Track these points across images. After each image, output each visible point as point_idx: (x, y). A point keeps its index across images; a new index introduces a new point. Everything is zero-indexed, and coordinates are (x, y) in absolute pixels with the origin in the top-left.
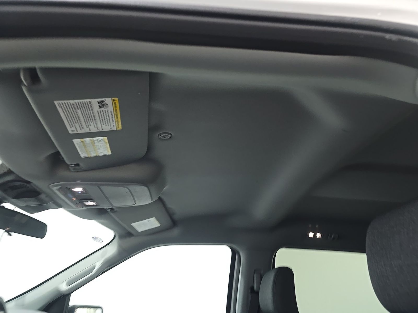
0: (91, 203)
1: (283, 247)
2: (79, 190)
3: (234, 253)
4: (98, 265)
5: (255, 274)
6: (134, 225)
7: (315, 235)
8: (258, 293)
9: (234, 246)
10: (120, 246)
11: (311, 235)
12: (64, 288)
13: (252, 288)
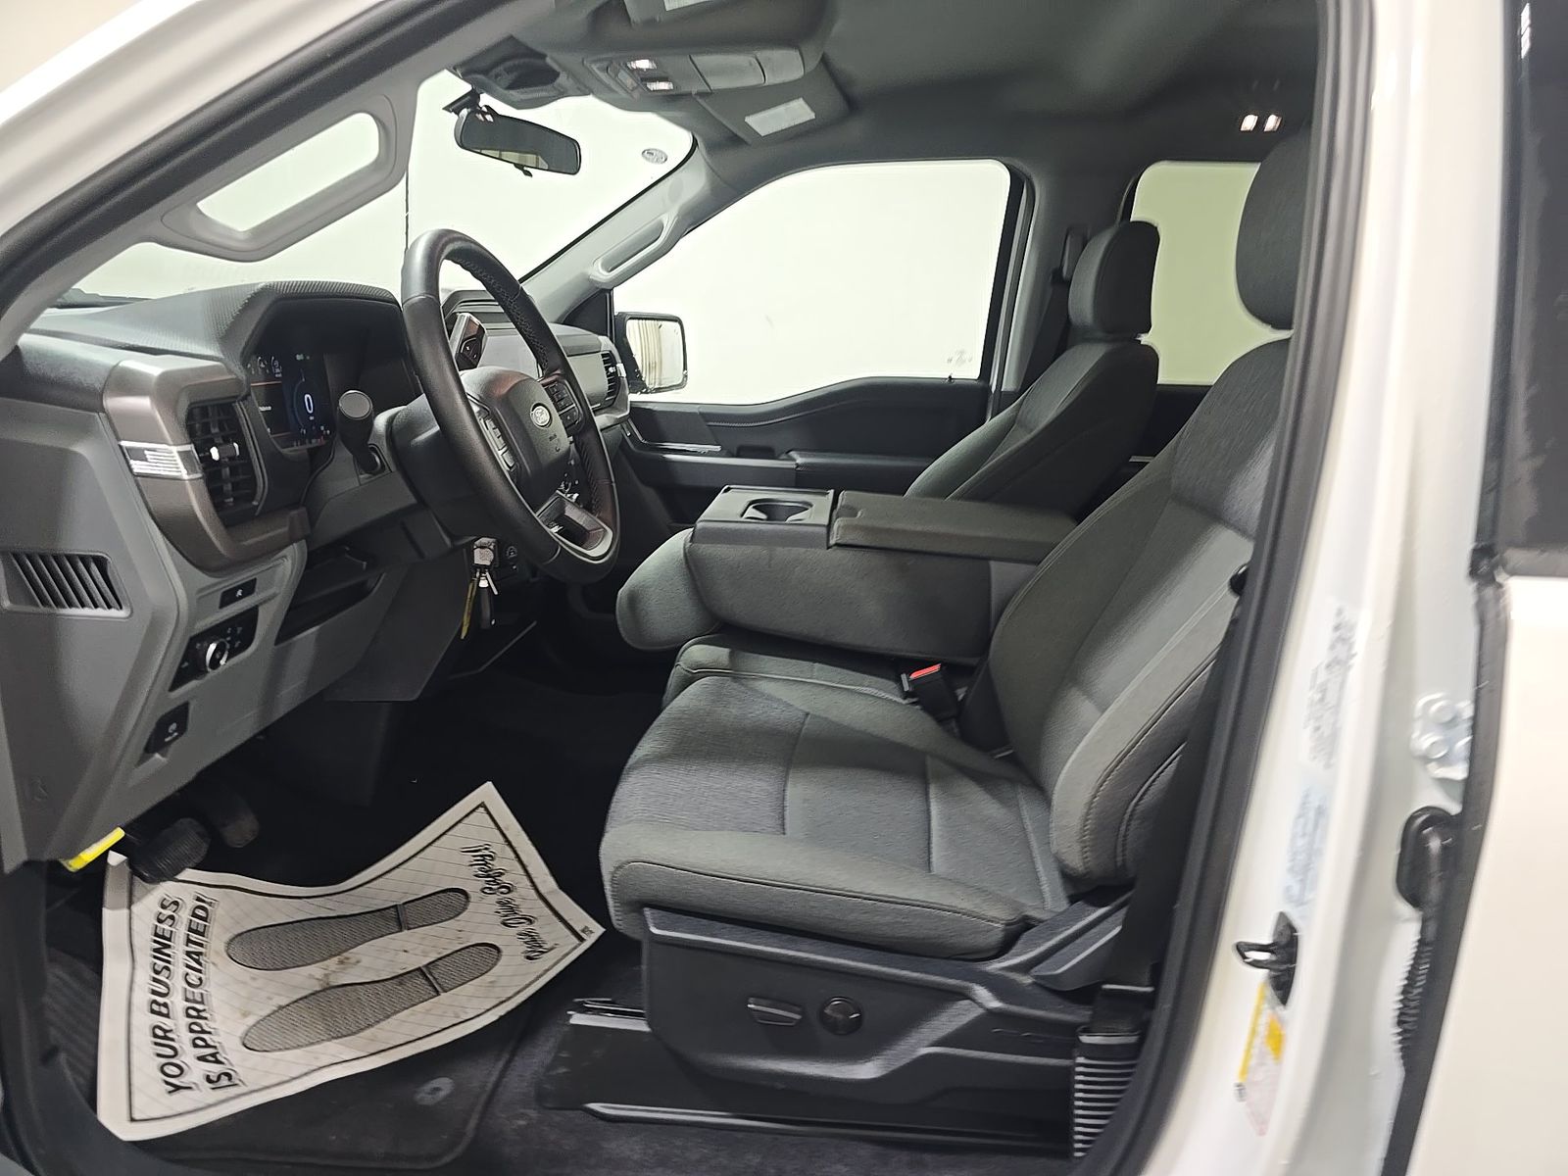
0: (664, 86)
1: (1161, 160)
2: (644, 64)
3: (1018, 183)
4: (668, 221)
5: (1069, 238)
6: (750, 120)
7: (1261, 124)
8: (1068, 283)
9: (1018, 164)
10: (713, 172)
11: (1249, 122)
12: (602, 275)
13: (1058, 272)
